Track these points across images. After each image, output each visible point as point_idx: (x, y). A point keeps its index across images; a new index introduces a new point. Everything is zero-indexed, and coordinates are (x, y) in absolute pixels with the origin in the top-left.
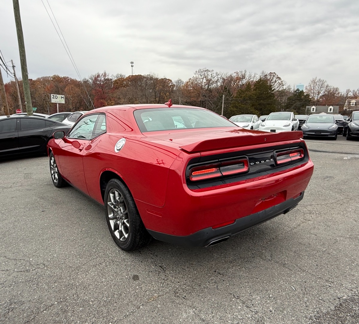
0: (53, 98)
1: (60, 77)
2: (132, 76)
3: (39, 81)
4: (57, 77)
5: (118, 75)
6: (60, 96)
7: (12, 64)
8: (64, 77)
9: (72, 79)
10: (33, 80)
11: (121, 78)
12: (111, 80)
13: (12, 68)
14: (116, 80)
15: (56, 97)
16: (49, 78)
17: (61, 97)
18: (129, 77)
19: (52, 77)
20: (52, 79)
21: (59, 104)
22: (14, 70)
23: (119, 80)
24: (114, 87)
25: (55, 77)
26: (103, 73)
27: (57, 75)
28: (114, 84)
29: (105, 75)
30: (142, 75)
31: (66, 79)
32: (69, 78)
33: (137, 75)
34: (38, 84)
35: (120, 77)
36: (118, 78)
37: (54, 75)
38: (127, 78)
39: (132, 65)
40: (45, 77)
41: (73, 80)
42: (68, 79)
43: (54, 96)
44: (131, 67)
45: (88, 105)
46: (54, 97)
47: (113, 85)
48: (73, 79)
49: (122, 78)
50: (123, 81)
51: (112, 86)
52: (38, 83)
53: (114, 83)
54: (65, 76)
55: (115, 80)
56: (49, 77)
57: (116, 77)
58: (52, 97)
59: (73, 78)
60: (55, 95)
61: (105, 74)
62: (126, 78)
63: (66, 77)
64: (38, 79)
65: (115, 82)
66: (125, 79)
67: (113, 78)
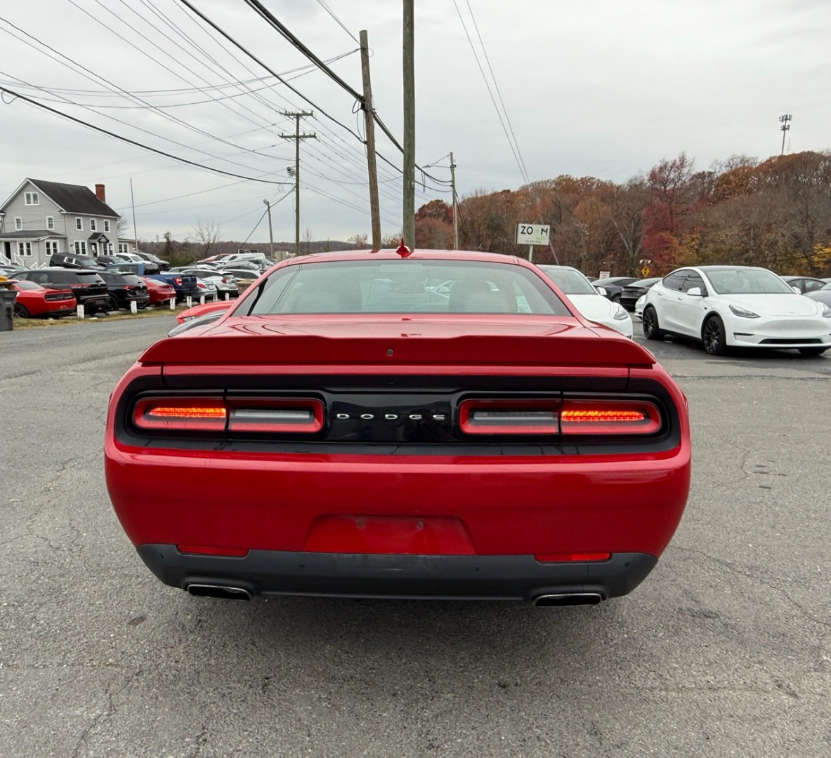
0: (522, 233)
1: (572, 180)
2: (781, 157)
3: (524, 195)
4: (565, 180)
5: (732, 159)
6: (540, 227)
7: (450, 162)
8: (582, 178)
9: (602, 182)
10: (512, 191)
11: (740, 168)
12: (708, 177)
13: (450, 170)
14: (725, 176)
15: (530, 230)
16: (546, 185)
17: (542, 230)
18: (768, 161)
19: (554, 181)
20: (553, 186)
21: (534, 245)
22: (453, 174)
23: (735, 173)
24: (715, 195)
25: (561, 180)
26: (678, 159)
27: (567, 176)
28: (717, 186)
29: (682, 164)
30: (816, 151)
31: (587, 182)
32: (594, 181)
33: (797, 152)
34: (521, 199)
35: (740, 165)
36: (731, 168)
37: (560, 176)
38: (762, 165)
39: (784, 126)
40: (539, 183)
41: (605, 184)
42: (593, 184)
43: (525, 227)
44: (783, 132)
45: (629, 247)
46: (525, 231)
47: (713, 189)
48: (604, 181)
49: (744, 166)
50: (747, 176)
51: (712, 193)
52: (522, 197)
53: (718, 184)
54: (584, 177)
55: (721, 173)
56: (548, 181)
57: (727, 166)
58: (520, 229)
59: (603, 179)
60: (527, 226)
61: (683, 160)
62: (757, 165)
63: (587, 179)
64: (523, 188)
65: (722, 179)
66: (757, 168)
67: (718, 170)
